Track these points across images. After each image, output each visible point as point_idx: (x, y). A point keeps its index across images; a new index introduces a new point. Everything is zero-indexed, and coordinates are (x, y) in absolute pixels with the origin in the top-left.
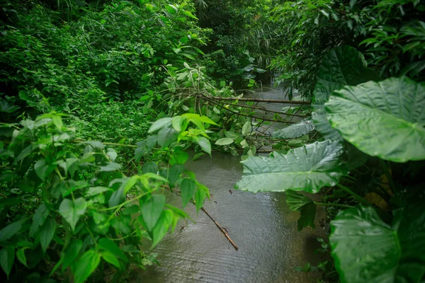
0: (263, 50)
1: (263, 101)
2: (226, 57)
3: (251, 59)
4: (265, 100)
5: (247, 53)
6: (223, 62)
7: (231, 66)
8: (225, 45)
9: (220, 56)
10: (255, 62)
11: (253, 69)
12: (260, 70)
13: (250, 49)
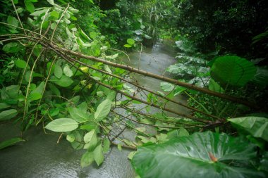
0: (153, 22)
1: (139, 72)
2: (121, 17)
3: (143, 27)
4: (141, 71)
5: (141, 21)
6: (118, 21)
7: (124, 26)
8: (123, 7)
9: (116, 15)
10: (145, 29)
11: (142, 33)
12: (147, 36)
13: (144, 19)
